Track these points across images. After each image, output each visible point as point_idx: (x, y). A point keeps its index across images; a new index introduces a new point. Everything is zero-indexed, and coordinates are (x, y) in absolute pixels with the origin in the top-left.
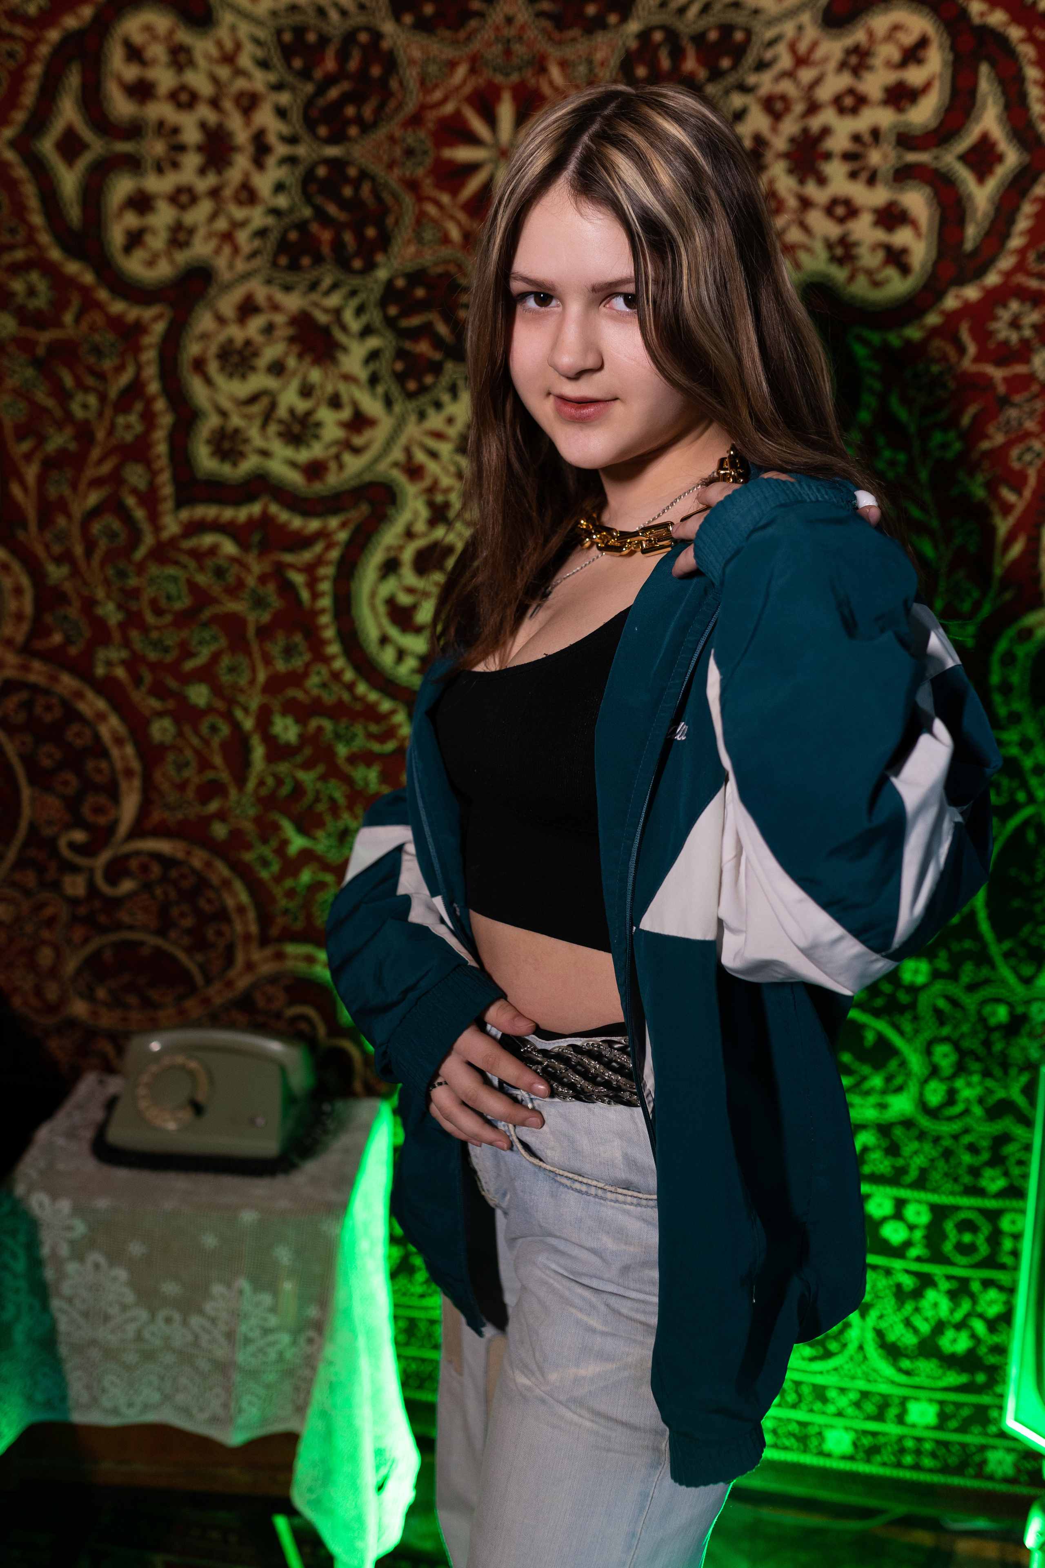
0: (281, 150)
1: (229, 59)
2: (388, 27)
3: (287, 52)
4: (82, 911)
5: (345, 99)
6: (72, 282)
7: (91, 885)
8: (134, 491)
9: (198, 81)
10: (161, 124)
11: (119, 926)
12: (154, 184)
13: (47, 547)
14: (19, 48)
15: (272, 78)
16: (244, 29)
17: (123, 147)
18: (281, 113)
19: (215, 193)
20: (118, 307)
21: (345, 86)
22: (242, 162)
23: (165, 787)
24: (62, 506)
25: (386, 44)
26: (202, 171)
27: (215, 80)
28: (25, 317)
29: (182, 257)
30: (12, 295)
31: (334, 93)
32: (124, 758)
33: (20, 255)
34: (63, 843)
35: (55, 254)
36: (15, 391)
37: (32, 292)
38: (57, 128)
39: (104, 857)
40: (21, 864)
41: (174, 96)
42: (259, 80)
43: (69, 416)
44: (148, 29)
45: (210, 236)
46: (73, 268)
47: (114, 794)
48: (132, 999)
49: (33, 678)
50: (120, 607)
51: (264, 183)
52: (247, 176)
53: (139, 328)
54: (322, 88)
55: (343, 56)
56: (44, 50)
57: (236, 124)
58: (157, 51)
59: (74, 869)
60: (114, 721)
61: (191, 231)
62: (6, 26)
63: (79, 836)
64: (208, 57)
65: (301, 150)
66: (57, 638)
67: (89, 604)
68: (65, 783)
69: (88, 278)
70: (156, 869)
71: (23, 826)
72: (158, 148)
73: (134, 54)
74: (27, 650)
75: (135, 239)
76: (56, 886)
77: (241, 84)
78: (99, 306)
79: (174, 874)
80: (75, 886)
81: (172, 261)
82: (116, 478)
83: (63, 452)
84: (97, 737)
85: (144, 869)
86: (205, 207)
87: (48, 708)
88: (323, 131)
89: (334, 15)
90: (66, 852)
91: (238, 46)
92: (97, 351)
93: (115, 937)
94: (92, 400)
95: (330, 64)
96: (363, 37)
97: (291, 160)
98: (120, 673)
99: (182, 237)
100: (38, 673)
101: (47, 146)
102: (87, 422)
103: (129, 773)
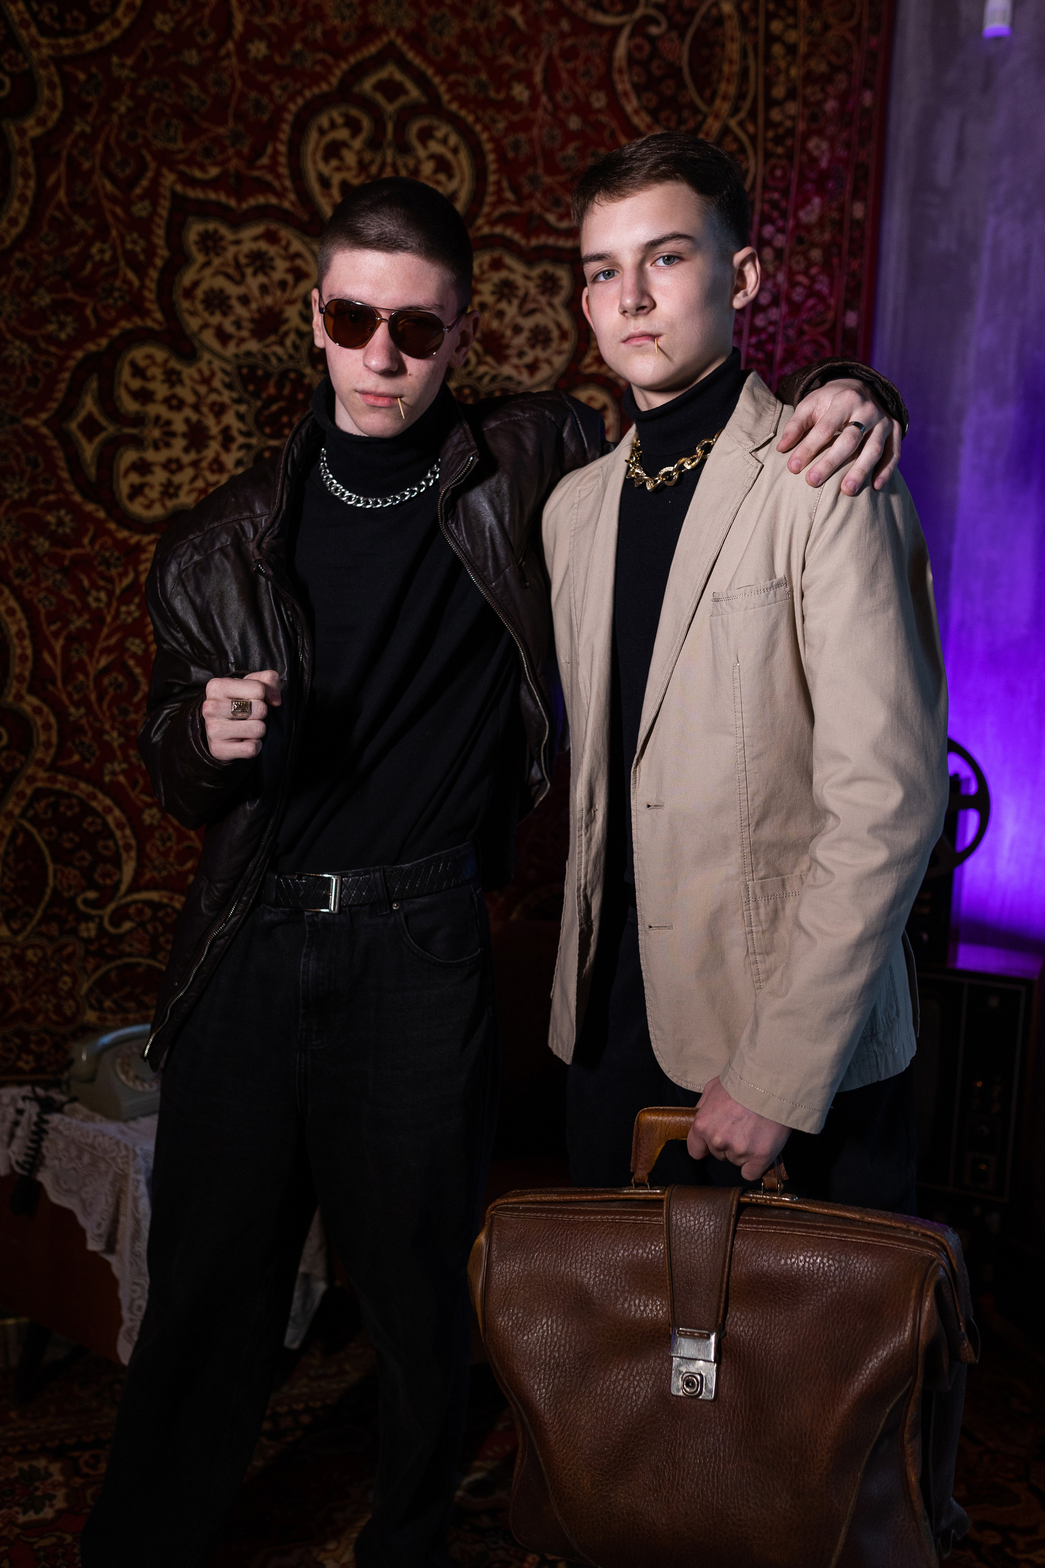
0: (241, 440)
1: (206, 381)
2: (308, 371)
3: (245, 381)
4: (93, 948)
5: (281, 412)
6: (90, 516)
7: (101, 928)
8: (134, 656)
9: (185, 393)
10: (158, 418)
11: (122, 954)
12: (151, 455)
13: (69, 695)
14: (53, 361)
15: (235, 395)
16: (217, 364)
17: (128, 431)
18: (240, 417)
19: (195, 464)
20: (123, 534)
21: (282, 404)
22: (214, 447)
23: (154, 855)
24: (82, 667)
25: (307, 381)
26: (186, 450)
27: (196, 393)
28: (56, 540)
29: (170, 504)
30: (48, 524)
31: (274, 407)
32: (124, 837)
33: (52, 497)
34: (79, 901)
35: (77, 498)
36: (47, 589)
37: (60, 523)
38: (82, 414)
39: (112, 906)
40: (46, 919)
41: (167, 401)
42: (226, 396)
43: (86, 606)
44: (149, 357)
45: (191, 491)
46: (90, 507)
47: (118, 864)
48: (132, 1005)
49: (58, 786)
50: (120, 734)
51: (229, 460)
52: (218, 455)
53: (139, 548)
54: (267, 404)
55: (280, 386)
56: (71, 363)
57: (210, 421)
58: (155, 371)
59: (88, 918)
60: (117, 812)
61: (179, 487)
62: (43, 345)
63: (92, 895)
64: (191, 378)
65: (254, 441)
66: (76, 758)
67: (99, 733)
68: (83, 858)
69: (102, 514)
70: (148, 912)
71: (49, 891)
72: (156, 433)
73: (138, 372)
74: (53, 767)
75: (137, 491)
76: (74, 931)
77: (213, 397)
78: (110, 533)
79: (160, 914)
80: (89, 930)
81: (164, 505)
82: (120, 647)
83: (81, 630)
84: (105, 824)
85: (140, 912)
86: (189, 472)
87: (70, 807)
88: (268, 430)
89: (274, 361)
90: (82, 907)
91: (213, 374)
92: (107, 563)
93: (119, 962)
94: (103, 595)
95: (272, 390)
96: (292, 375)
97: (247, 447)
98: (122, 779)
99: (172, 490)
100: (62, 783)
101: (73, 426)
102: (99, 610)
103: (128, 848)
